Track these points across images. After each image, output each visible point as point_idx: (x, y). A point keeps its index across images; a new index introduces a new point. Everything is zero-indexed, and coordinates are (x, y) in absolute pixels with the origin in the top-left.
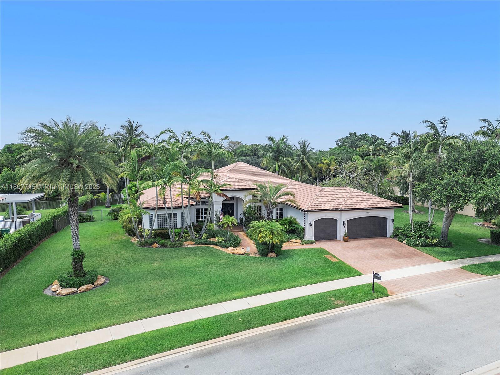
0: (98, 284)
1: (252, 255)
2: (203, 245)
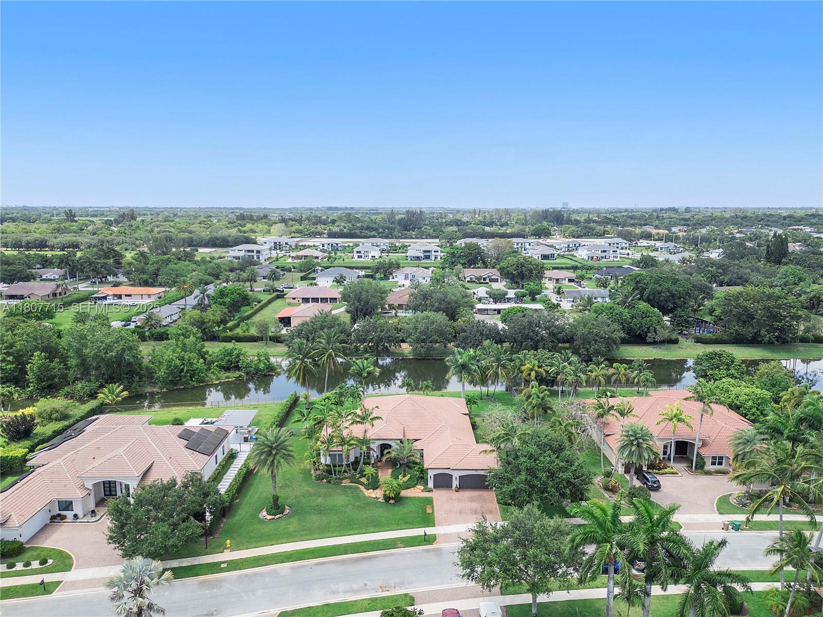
0: (285, 514)
1: (380, 500)
2: (355, 484)
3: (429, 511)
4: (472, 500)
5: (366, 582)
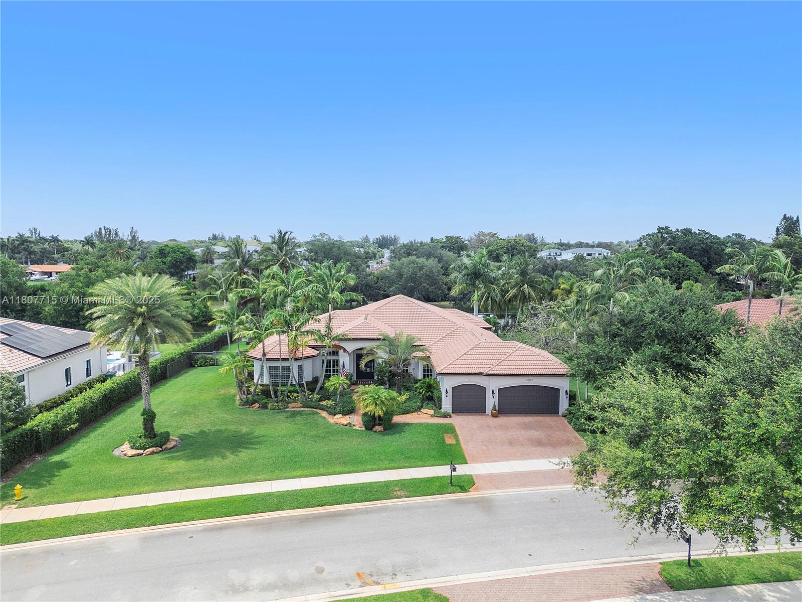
0: (166, 448)
1: (354, 428)
2: (311, 409)
3: (451, 441)
5: (321, 564)
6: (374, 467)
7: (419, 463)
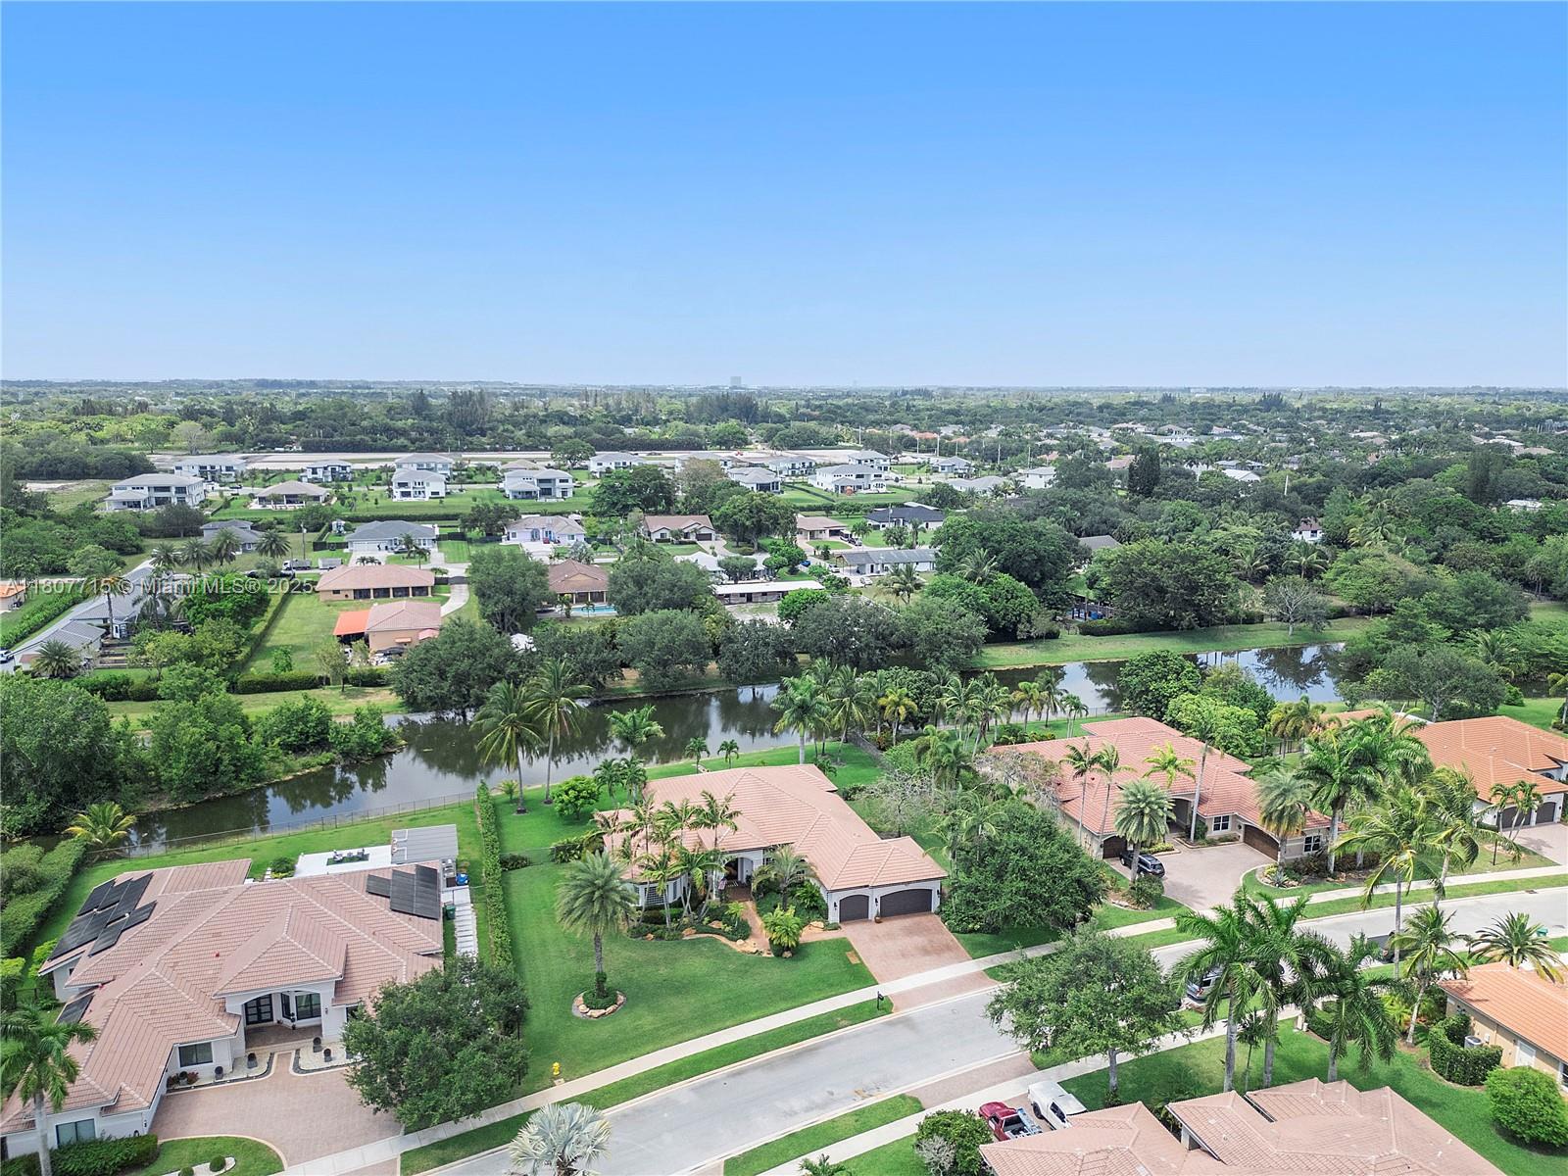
0: (619, 1003)
1: (765, 955)
2: (707, 935)
3: (854, 961)
4: (910, 932)
5: (829, 1089)
6: (809, 1000)
7: (842, 990)
